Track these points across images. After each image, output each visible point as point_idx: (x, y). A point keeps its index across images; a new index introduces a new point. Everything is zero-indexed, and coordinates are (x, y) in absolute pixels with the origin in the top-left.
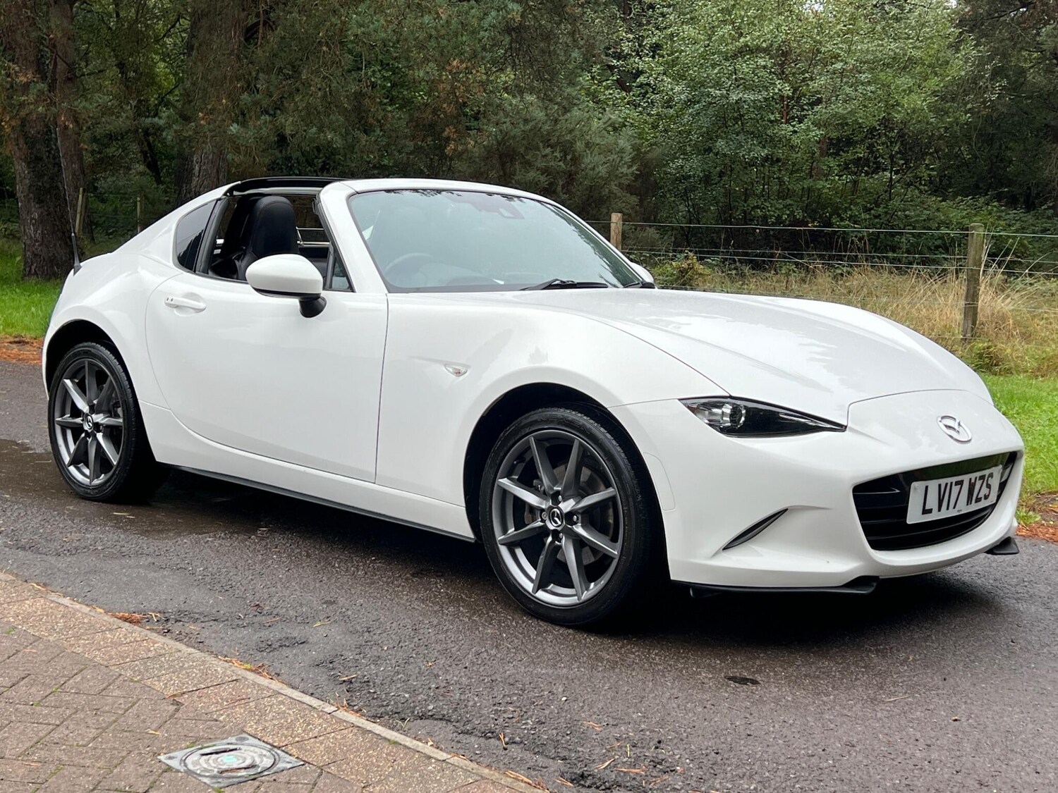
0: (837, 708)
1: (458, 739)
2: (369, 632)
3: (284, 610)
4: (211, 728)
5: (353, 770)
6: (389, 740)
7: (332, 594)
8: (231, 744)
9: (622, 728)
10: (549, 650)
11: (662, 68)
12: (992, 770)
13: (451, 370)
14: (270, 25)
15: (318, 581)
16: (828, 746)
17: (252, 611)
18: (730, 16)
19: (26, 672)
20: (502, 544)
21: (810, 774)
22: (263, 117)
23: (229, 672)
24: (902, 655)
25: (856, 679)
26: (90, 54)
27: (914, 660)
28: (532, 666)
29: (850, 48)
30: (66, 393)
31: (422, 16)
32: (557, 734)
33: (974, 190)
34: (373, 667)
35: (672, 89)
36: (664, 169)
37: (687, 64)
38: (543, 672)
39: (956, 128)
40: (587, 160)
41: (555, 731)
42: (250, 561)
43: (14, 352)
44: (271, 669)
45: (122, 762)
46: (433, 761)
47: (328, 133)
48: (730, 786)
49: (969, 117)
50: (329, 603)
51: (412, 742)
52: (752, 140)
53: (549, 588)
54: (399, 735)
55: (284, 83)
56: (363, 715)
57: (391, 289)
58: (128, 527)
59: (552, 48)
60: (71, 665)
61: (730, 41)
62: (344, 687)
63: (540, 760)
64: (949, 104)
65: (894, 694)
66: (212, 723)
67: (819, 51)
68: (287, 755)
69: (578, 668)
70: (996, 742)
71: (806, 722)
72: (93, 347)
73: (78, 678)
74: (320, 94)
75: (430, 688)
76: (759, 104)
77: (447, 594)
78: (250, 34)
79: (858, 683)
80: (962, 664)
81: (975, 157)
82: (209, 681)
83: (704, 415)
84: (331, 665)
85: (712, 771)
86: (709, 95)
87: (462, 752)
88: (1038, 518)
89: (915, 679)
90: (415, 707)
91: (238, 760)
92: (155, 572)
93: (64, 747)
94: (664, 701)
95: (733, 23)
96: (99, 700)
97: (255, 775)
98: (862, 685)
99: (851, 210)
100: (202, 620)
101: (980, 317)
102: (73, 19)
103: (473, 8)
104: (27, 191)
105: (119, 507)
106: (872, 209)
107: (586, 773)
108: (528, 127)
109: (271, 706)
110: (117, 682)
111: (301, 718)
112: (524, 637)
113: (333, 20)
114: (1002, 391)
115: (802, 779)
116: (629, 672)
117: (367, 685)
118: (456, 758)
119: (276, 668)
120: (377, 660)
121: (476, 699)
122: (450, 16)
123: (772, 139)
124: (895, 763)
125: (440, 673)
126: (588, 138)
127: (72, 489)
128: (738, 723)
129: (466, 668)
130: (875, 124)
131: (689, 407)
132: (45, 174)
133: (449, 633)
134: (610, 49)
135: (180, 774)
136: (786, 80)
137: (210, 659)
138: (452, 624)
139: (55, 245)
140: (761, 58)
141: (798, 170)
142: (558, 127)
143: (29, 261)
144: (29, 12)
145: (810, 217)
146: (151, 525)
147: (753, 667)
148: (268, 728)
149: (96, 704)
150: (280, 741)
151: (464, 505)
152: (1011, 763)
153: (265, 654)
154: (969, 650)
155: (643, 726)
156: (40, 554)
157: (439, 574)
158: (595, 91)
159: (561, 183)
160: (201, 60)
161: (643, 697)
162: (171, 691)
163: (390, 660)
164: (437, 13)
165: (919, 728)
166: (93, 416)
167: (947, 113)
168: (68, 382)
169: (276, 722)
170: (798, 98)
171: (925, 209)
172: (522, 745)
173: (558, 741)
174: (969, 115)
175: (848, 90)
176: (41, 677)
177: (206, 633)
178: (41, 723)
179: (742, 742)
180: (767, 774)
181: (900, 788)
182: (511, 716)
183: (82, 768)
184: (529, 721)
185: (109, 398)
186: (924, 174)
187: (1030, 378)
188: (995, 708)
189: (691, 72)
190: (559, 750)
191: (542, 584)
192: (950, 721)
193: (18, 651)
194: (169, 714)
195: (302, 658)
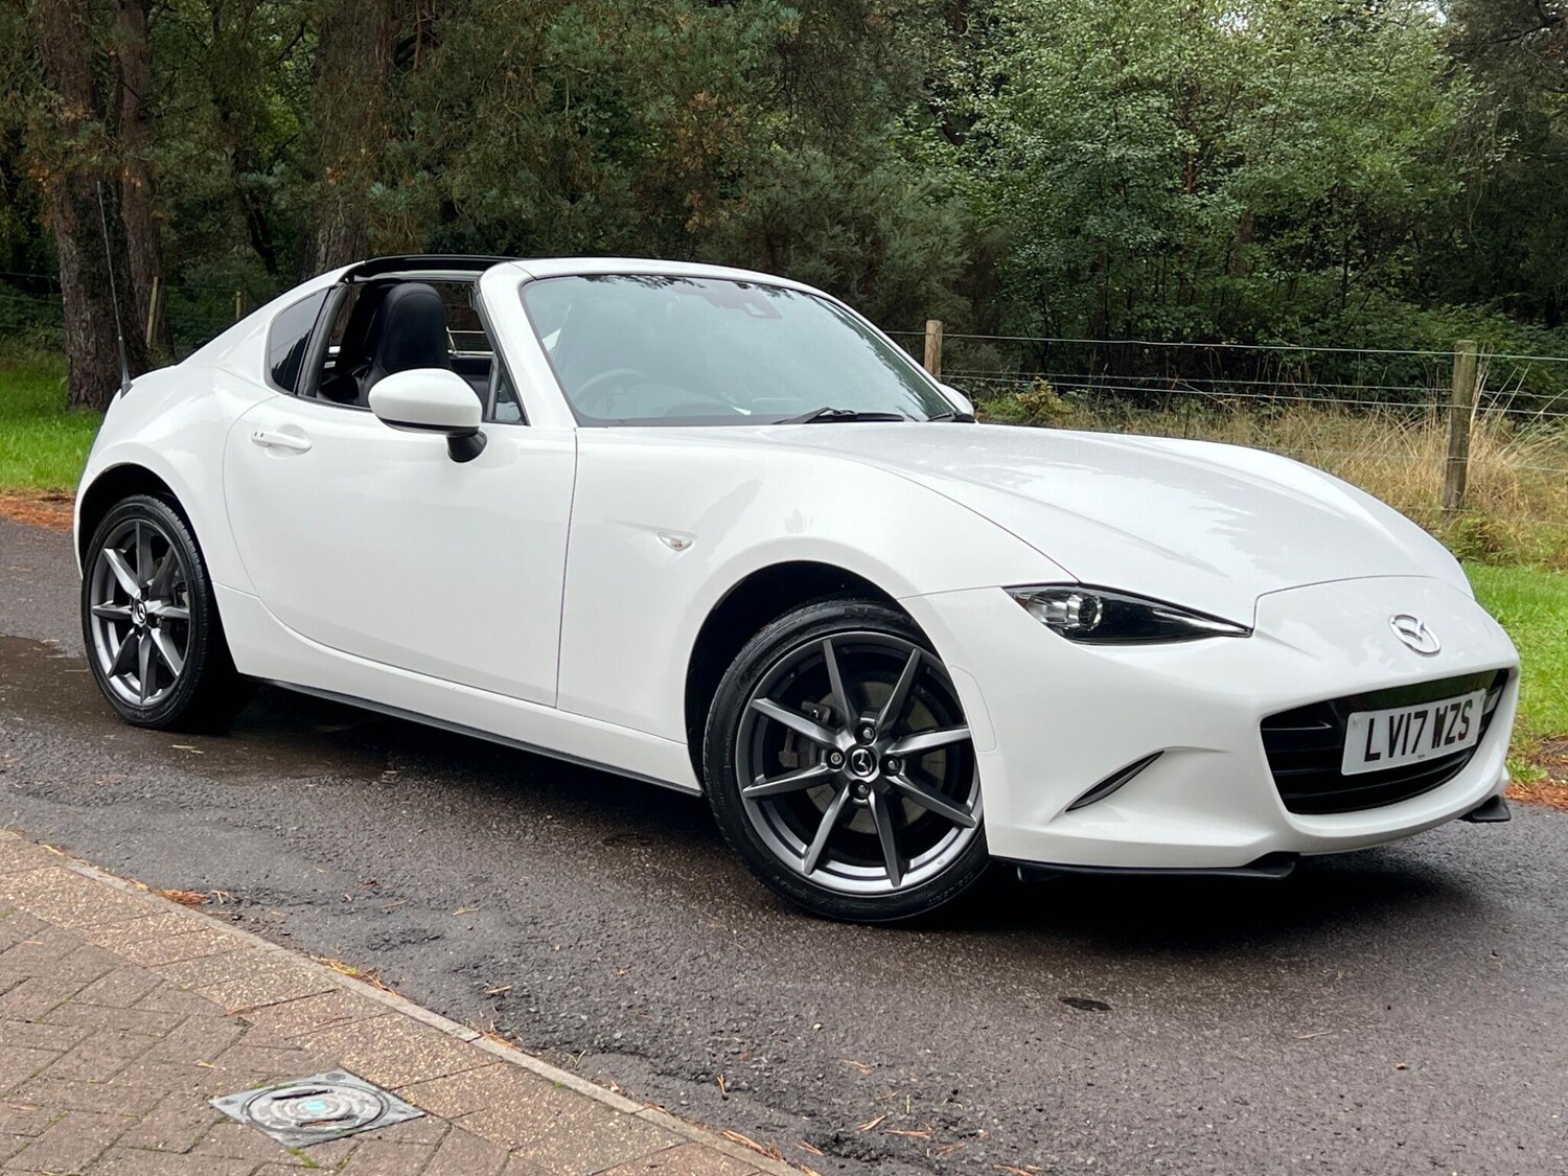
0: (1225, 1046)
1: (656, 1082)
2: (535, 924)
3: (412, 890)
4: (291, 1059)
5: (497, 1126)
6: (553, 1083)
7: (484, 869)
8: (319, 1083)
9: (901, 1071)
10: (801, 955)
11: (1008, 110)
12: (1453, 1142)
13: (668, 541)
14: (430, 39)
15: (464, 848)
16: (1207, 1103)
17: (365, 891)
18: (1109, 34)
19: (26, 974)
20: (748, 800)
21: (1177, 1144)
22: (419, 174)
23: (323, 979)
24: (1326, 972)
25: (1256, 1005)
26: (176, 85)
27: (1345, 978)
28: (773, 977)
29: (1287, 83)
30: (108, 569)
31: (654, 27)
32: (803, 1078)
33: (1471, 295)
34: (536, 975)
35: (1023, 141)
36: (1008, 258)
37: (1045, 104)
38: (789, 986)
39: (1444, 203)
40: (895, 244)
41: (800, 1074)
42: (367, 819)
43: (47, 512)
44: (387, 975)
45: (155, 1108)
46: (617, 1114)
47: (514, 197)
48: (1057, 1159)
49: (1462, 187)
50: (478, 881)
51: (586, 1086)
52: (1140, 218)
54: (569, 1075)
55: (451, 124)
56: (517, 1045)
57: (582, 421)
58: (193, 767)
59: (845, 77)
60: (93, 964)
61: (1108, 71)
62: (493, 1004)
63: (777, 1116)
64: (1433, 167)
65: (1311, 1027)
66: (294, 1052)
67: (1240, 88)
68: (400, 1102)
69: (841, 982)
70: (1462, 1102)
71: (1176, 1066)
72: (148, 502)
73: (101, 984)
74: (502, 141)
75: (619, 1008)
76: (1150, 165)
77: (655, 871)
78: (402, 54)
79: (1258, 1011)
80: (1417, 986)
81: (1473, 246)
82: (293, 991)
83: (1040, 610)
84: (476, 971)
85: (1031, 1137)
86: (1076, 150)
87: (660, 1101)
88: (1544, 774)
89: (1344, 1006)
90: (595, 1034)
91: (328, 1107)
92: (228, 831)
93: (72, 1083)
94: (967, 1031)
95: (1115, 44)
96: (129, 1016)
97: (351, 1130)
98: (1263, 1014)
99: (1285, 322)
100: (291, 902)
101: (1470, 480)
102: (148, 31)
103: (728, 16)
104: (75, 281)
105: (182, 737)
106: (1317, 320)
107: (842, 1136)
108: (809, 195)
109: (382, 1029)
110: (158, 991)
111: (426, 1047)
112: (764, 935)
113: (523, 32)
114: (1501, 588)
115: (1165, 1150)
116: (917, 989)
117: (527, 1002)
118: (651, 1110)
119: (393, 974)
120: (543, 965)
121: (687, 1024)
122: (694, 27)
123: (1169, 216)
124: (1307, 1130)
125: (636, 985)
126: (897, 211)
127: (116, 709)
128: (1074, 1067)
129: (674, 978)
130: (1324, 196)
131: (1018, 600)
133: (652, 928)
134: (933, 81)
135: (240, 1127)
136: (1191, 128)
137: (299, 960)
138: (658, 915)
140: (1154, 96)
141: (1207, 261)
142: (855, 194)
143: (78, 382)
144: (80, 17)
145: (1225, 332)
146: (227, 763)
147: (1102, 985)
148: (375, 1061)
149: (124, 1022)
150: (391, 1081)
151: (685, 740)
152: (1482, 1133)
153: (379, 953)
154: (1427, 965)
155: (932, 1069)
156: (61, 803)
157: (645, 841)
158: (910, 143)
159: (856, 277)
160: (331, 91)
161: (936, 1026)
162: (236, 1006)
163: (562, 965)
164: (676, 23)
165: (1346, 1079)
166: (147, 603)
167: (1428, 180)
168: (111, 553)
169: (388, 1053)
170: (1208, 156)
171: (1396, 322)
172: (751, 1093)
173: (803, 1088)
174: (1462, 183)
175: (1283, 145)
176: (46, 982)
177: (295, 921)
178: (41, 1049)
179: (1079, 1094)
180: (1113, 1142)
181: (1312, 1167)
182: (737, 1050)
183: (97, 1116)
184: (763, 1058)
185: (170, 577)
186: (1395, 269)
187: (1543, 570)
188: (1462, 1051)
189: (1051, 116)
190: (805, 1102)
192: (1394, 1069)
193: (15, 943)
194: (231, 1039)
195: (434, 960)
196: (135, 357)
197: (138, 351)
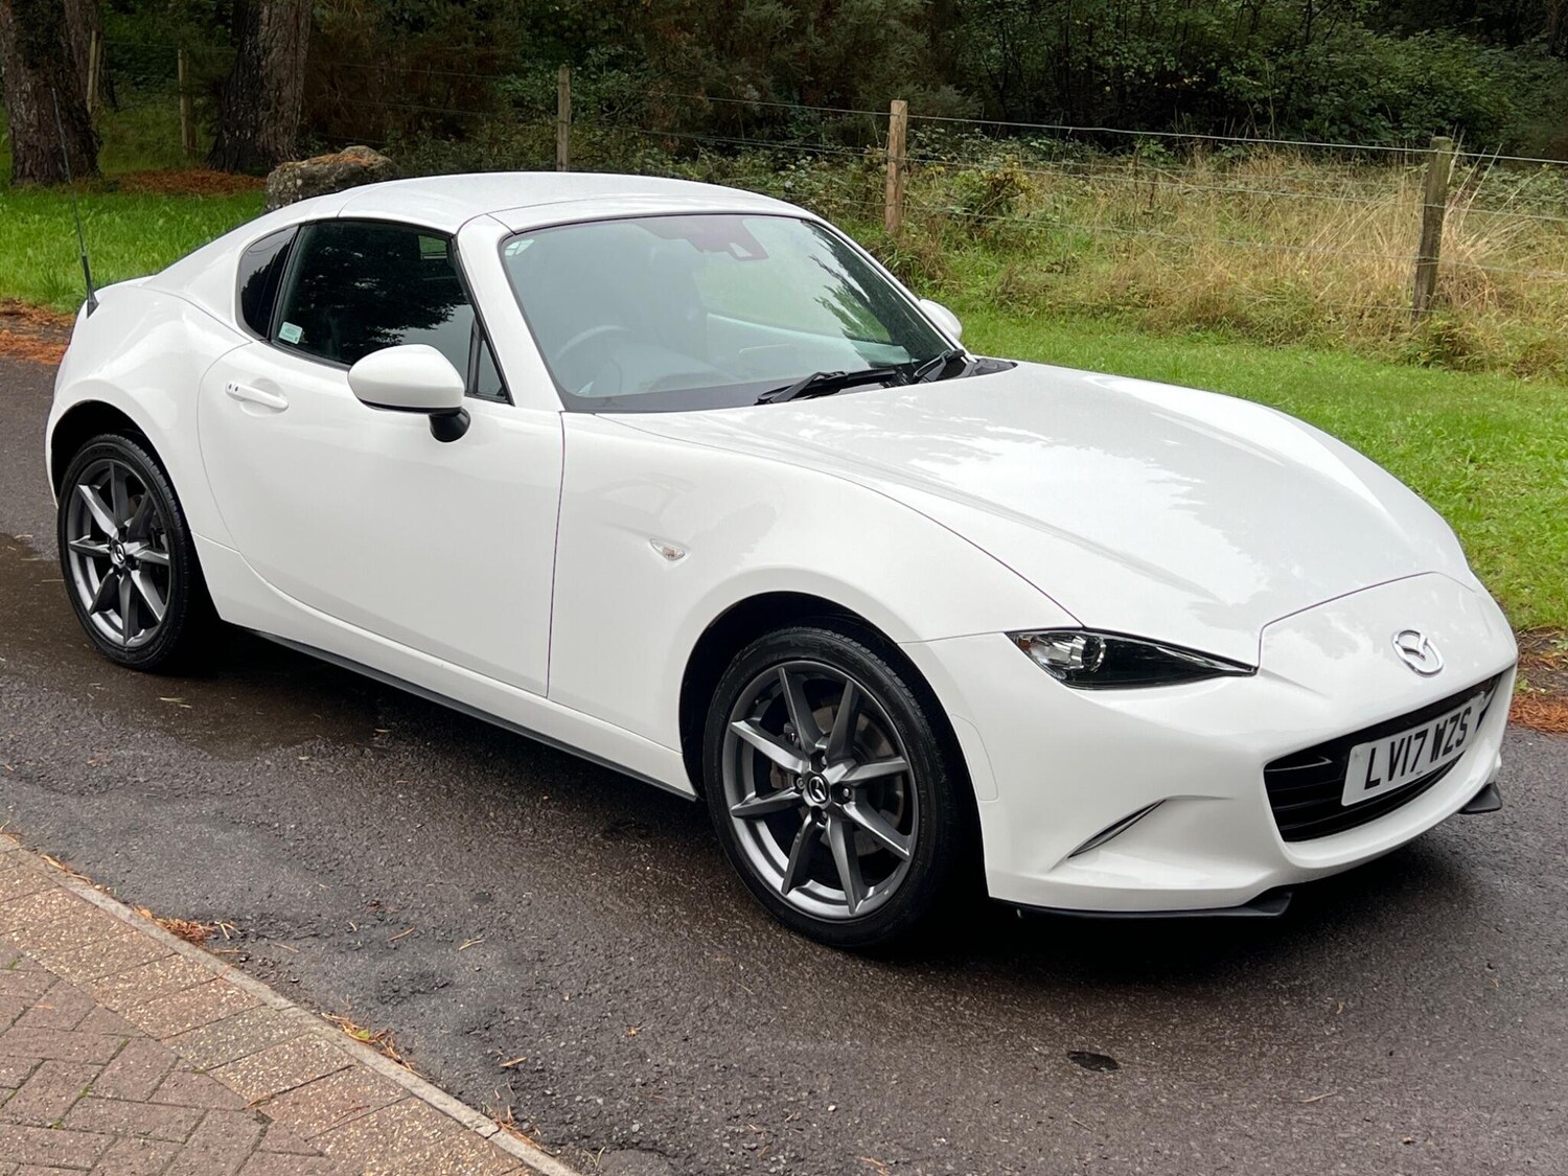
0: (1234, 1118)
2: (542, 961)
3: (416, 914)
7: (486, 880)
10: (809, 1000)
13: (660, 548)
15: (464, 850)
17: (369, 916)
19: (40, 1054)
20: (736, 817)
23: (337, 1050)
24: (1327, 1001)
25: (1261, 1055)
27: (1346, 1011)
28: (783, 1034)
30: (83, 505)
34: (549, 1039)
38: (800, 1047)
42: (364, 808)
44: (399, 1040)
50: (482, 899)
53: (807, 886)
56: (535, 1142)
57: (569, 404)
58: (183, 730)
60: (105, 1037)
62: (508, 1081)
65: (1316, 1086)
66: (315, 1160)
69: (851, 1039)
71: (1188, 1152)
72: (121, 443)
73: (116, 1066)
75: (633, 1085)
77: (656, 876)
79: (1263, 1062)
80: (1416, 1018)
82: (308, 1068)
83: (1040, 652)
84: (487, 1034)
89: (1347, 1053)
90: (612, 1125)
92: (226, 830)
94: (980, 1108)
96: (149, 1114)
98: (1269, 1067)
99: (1248, 56)
100: (297, 934)
104: (13, 51)
105: (168, 687)
106: (1280, 54)
109: (400, 1121)
110: (174, 1075)
111: (446, 1147)
112: (771, 971)
116: (926, 1046)
117: (542, 1079)
119: (406, 1037)
120: (554, 1024)
121: (702, 1108)
125: (648, 1051)
127: (98, 648)
128: (1088, 1158)
129: (686, 1039)
131: (1018, 644)
132: (39, 24)
133: (659, 964)
137: (310, 1020)
138: (664, 944)
143: (21, 155)
145: (1186, 66)
146: (217, 725)
147: (1108, 1030)
149: (144, 1123)
151: (680, 749)
153: (390, 1008)
154: (1425, 986)
155: (948, 1165)
156: (55, 791)
157: (643, 830)
161: (948, 1103)
162: (252, 1095)
163: (574, 1024)
165: (1355, 1161)
166: (125, 544)
168: (85, 489)
169: (408, 1157)
176: (62, 1065)
177: (302, 963)
178: (64, 1167)
182: (754, 1144)
184: (781, 1156)
185: (148, 520)
187: (1510, 377)
188: (1465, 1114)
191: (796, 880)
192: (1400, 1144)
193: (26, 1008)
194: (253, 1141)
195: (443, 1017)
196: (79, 128)
197: (82, 123)
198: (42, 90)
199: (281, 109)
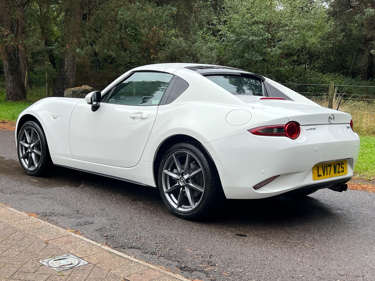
0: (273, 244)
1: (142, 255)
2: (115, 219)
3: (87, 212)
4: (58, 251)
5: (106, 266)
6: (119, 256)
7: (103, 207)
8: (64, 257)
9: (199, 251)
10: (177, 225)
11: (227, 29)
12: (323, 265)
15: (99, 202)
16: (268, 257)
17: (75, 213)
18: (250, 11)
21: (261, 266)
22: (88, 46)
23: (66, 233)
24: (296, 227)
26: (31, 24)
27: (301, 228)
28: (170, 231)
29: (291, 22)
31: (143, 12)
32: (176, 253)
33: (335, 71)
34: (115, 231)
35: (230, 36)
36: (228, 63)
37: (235, 27)
38: (173, 232)
39: (327, 49)
40: (201, 60)
41: (176, 252)
42: (76, 196)
44: (80, 232)
45: (26, 263)
46: (133, 262)
47: (110, 52)
48: (234, 270)
49: (332, 46)
50: (102, 210)
51: (126, 256)
52: (258, 54)
54: (122, 254)
55: (96, 34)
56: (111, 247)
58: (35, 185)
59: (188, 22)
60: (12, 230)
61: (250, 19)
62: (105, 238)
63: (170, 262)
64: (325, 41)
65: (292, 240)
67: (281, 23)
68: (83, 261)
69: (186, 231)
71: (261, 249)
73: (14, 235)
74: (108, 38)
75: (134, 238)
76: (260, 41)
77: (143, 207)
78: (84, 17)
79: (281, 236)
80: (317, 230)
81: (335, 60)
82: (59, 236)
84: (101, 231)
85: (228, 265)
86: (242, 38)
87: (143, 259)
89: (300, 235)
90: (129, 244)
91: (66, 262)
92: (43, 199)
93: (7, 258)
94: (214, 242)
95: (251, 13)
96: (21, 242)
97: (72, 267)
99: (292, 78)
100: (58, 215)
102: (24, 12)
103: (160, 9)
104: (8, 71)
106: (299, 77)
107: (185, 266)
108: (180, 49)
109: (79, 244)
110: (27, 236)
111: (89, 248)
112: (168, 221)
113: (112, 13)
115: (258, 268)
116: (203, 233)
117: (113, 237)
118: (141, 261)
119: (82, 231)
120: (117, 229)
121: (150, 242)
122: (152, 12)
123: (265, 53)
124: (290, 263)
125: (138, 233)
126: (202, 52)
128: (238, 250)
129: (147, 231)
130: (300, 48)
132: (14, 65)
133: (142, 220)
135: (46, 267)
136: (269, 33)
137: (60, 229)
138: (144, 217)
139: (17, 89)
140: (260, 25)
141: (274, 64)
142: (191, 49)
143: (8, 95)
144: (8, 9)
145: (278, 80)
146: (44, 184)
147: (245, 231)
148: (77, 251)
149: (19, 244)
150: (81, 256)
152: (330, 263)
153: (79, 227)
154: (319, 225)
155: (206, 251)
156: (4, 193)
157: (141, 200)
158: (205, 37)
161: (207, 241)
162: (46, 239)
163: (121, 229)
164: (148, 11)
165: (300, 251)
167: (324, 44)
169: (80, 250)
170: (273, 39)
171: (317, 77)
172: (164, 257)
173: (176, 255)
174: (332, 45)
175: (290, 36)
176: (1, 235)
177: (59, 220)
179: (239, 256)
180: (246, 266)
181: (291, 271)
182: (161, 247)
183: (13, 265)
184: (167, 249)
186: (317, 65)
188: (326, 244)
189: (237, 30)
190: (177, 259)
192: (311, 249)
194: (44, 247)
195: (91, 228)
196: (22, 89)
197: (23, 87)
198: (14, 80)
199: (69, 85)
